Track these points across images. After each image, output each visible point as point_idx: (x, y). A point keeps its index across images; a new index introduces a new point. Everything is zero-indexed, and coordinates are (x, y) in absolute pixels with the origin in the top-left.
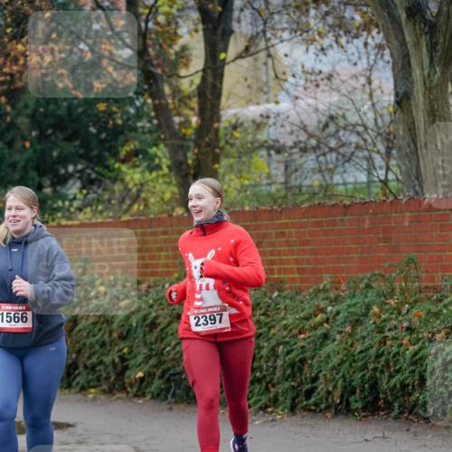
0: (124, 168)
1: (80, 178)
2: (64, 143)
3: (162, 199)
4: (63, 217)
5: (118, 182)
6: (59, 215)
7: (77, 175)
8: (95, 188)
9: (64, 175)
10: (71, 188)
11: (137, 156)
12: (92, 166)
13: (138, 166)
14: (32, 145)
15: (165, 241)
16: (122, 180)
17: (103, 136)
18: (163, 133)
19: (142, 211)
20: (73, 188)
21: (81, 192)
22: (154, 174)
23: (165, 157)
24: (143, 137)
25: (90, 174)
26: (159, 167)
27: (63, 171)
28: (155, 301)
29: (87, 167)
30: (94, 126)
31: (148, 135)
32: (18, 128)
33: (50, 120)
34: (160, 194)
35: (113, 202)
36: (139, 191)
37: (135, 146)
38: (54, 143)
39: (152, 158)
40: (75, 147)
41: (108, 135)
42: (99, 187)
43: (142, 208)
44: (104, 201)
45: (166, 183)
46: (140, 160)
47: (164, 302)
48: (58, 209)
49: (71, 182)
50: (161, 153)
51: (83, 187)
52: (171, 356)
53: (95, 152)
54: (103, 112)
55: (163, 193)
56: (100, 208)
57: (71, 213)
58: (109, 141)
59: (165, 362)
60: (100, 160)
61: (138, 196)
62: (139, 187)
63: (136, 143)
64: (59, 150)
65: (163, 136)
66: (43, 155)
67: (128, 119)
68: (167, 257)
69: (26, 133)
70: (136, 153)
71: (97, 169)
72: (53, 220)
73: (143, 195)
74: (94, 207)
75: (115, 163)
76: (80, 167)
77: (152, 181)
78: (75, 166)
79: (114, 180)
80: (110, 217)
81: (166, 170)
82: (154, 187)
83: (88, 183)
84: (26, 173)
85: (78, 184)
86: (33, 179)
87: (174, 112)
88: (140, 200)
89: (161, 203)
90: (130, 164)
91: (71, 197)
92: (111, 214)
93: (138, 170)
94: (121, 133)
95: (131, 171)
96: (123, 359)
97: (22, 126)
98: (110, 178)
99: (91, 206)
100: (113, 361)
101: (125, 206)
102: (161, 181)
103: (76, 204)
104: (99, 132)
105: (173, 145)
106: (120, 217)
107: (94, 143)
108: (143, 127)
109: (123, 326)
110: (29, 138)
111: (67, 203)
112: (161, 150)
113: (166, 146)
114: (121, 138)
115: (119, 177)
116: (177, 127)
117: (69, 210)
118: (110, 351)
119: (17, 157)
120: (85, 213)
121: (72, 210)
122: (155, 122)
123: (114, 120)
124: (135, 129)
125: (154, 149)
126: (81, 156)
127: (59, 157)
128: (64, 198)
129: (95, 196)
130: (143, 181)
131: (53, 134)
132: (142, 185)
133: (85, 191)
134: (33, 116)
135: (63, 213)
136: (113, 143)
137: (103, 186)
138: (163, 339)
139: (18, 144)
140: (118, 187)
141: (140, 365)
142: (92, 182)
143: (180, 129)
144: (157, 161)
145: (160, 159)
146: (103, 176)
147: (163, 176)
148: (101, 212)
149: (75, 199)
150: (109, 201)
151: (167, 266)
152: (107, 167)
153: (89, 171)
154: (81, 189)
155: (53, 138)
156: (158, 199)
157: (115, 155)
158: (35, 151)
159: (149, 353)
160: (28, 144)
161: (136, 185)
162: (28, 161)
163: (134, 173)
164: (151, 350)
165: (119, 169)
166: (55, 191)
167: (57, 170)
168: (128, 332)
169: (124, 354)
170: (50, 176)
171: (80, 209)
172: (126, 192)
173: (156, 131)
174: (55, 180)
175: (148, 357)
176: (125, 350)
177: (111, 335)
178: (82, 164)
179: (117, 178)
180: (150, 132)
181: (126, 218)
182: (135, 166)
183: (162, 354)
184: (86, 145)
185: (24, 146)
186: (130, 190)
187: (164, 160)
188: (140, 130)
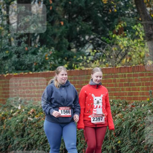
0: (118, 37)
1: (92, 43)
2: (83, 22)
3: (140, 56)
4: (83, 66)
5: (115, 46)
6: (81, 64)
7: (91, 41)
8: (101, 49)
9: (83, 41)
10: (87, 49)
11: (125, 30)
12: (99, 36)
13: (126, 36)
14: (64, 24)
15: (142, 80)
16: (117, 44)
17: (106, 19)
18: (141, 17)
19: (128, 63)
20: (88, 49)
21: (93, 51)
22: (135, 41)
23: (141, 31)
24: (129, 19)
25: (98, 41)
26: (138, 37)
27: (83, 39)
28: (136, 114)
29: (97, 37)
30: (100, 13)
31: (132, 18)
32: (57, 14)
33: (75, 9)
34: (139, 52)
35: (112, 57)
36: (127, 51)
37: (124, 24)
38: (78, 23)
39: (134, 32)
40: (89, 25)
41: (108, 18)
42: (103, 48)
43: (128, 60)
44: (106, 57)
45: (142, 46)
46: (127, 33)
47: (141, 115)
48: (80, 61)
49: (87, 45)
50: (139, 29)
51: (94, 48)
52: (145, 146)
53: (101, 28)
54: (106, 4)
55: (140, 52)
56: (104, 60)
57: (88, 63)
58: (109, 22)
59: (142, 149)
60: (104, 33)
61: (126, 54)
62: (127, 48)
63: (125, 23)
64: (80, 27)
65: (140, 19)
66: (71, 29)
67: (120, 9)
68: (143, 89)
69: (61, 17)
70: (125, 29)
71: (102, 38)
72: (77, 67)
73: (129, 53)
74: (101, 60)
75: (112, 35)
76: (92, 37)
77: (134, 45)
78: (90, 36)
79: (112, 44)
80: (110, 66)
81: (142, 39)
82: (135, 49)
83: (97, 46)
84: (61, 40)
85: (91, 47)
86: (65, 44)
87: (147, 4)
88: (127, 56)
89: (139, 58)
90: (121, 35)
91: (88, 54)
92: (110, 64)
93: (126, 39)
94: (116, 17)
95: (122, 39)
96: (117, 147)
97: (59, 13)
98: (110, 44)
99: (99, 59)
100: (112, 149)
101: (118, 60)
102: (139, 45)
103: (90, 58)
104: (103, 17)
105: (146, 24)
106: (116, 66)
107: (101, 23)
108: (128, 14)
109: (117, 128)
110: (63, 19)
111: (85, 57)
112: (139, 27)
113: (142, 24)
114: (116, 20)
115: (115, 43)
116: (149, 13)
117: (86, 61)
118: (110, 143)
119: (56, 31)
120: (95, 63)
121: (88, 61)
122: (136, 10)
123: (112, 9)
124: (124, 15)
125: (136, 26)
126: (93, 30)
127: (80, 31)
128: (83, 55)
129: (101, 53)
130: (128, 45)
131: (77, 17)
132: (128, 47)
133: (95, 51)
134: (65, 7)
135: (83, 63)
136: (111, 23)
137: (106, 48)
138: (140, 136)
139: (57, 23)
140: (114, 48)
141: (127, 151)
142: (99, 45)
143: (150, 15)
144: (137, 33)
145: (139, 32)
146: (106, 42)
147: (141, 42)
148: (105, 63)
149: (89, 55)
150: (109, 56)
151: (143, 94)
152: (108, 37)
153: (97, 39)
154: (93, 50)
155: (77, 20)
156: (137, 55)
157: (113, 30)
158: (67, 28)
159: (132, 144)
160: (62, 23)
161: (125, 47)
162: (62, 33)
163: (124, 41)
164: (134, 142)
165: (115, 38)
166: (78, 51)
167: (79, 38)
168: (120, 132)
169: (118, 144)
170: (75, 42)
171: (93, 61)
172: (119, 52)
173: (136, 16)
174: (78, 44)
175: (132, 147)
176: (119, 142)
177: (110, 133)
178: (94, 35)
179: (114, 43)
180: (133, 16)
181: (119, 66)
182: (124, 36)
183: (140, 144)
184: (96, 24)
185: (60, 24)
186: (121, 50)
187: (141, 33)
188: (127, 15)
